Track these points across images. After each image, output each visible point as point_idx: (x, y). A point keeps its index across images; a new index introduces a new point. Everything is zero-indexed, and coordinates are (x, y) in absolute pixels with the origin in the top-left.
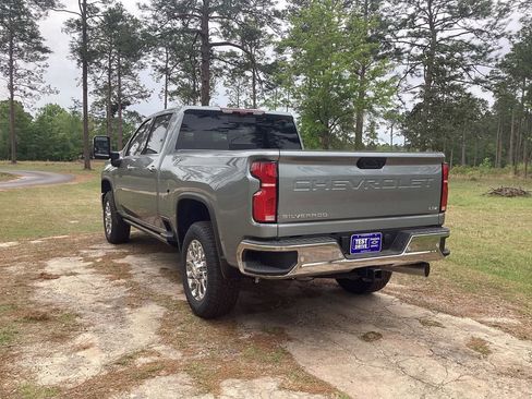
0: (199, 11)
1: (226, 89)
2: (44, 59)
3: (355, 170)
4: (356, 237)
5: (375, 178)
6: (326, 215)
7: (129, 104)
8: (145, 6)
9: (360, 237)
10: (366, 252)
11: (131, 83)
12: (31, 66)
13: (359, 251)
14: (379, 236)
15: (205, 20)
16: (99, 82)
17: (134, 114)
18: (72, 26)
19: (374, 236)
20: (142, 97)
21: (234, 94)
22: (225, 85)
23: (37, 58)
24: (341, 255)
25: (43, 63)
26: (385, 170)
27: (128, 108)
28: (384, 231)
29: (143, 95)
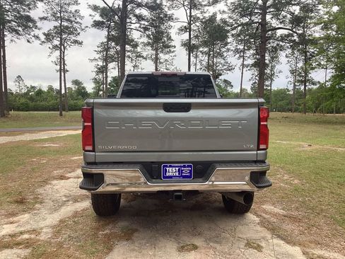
0: (260, 9)
1: (287, 59)
2: (174, 52)
3: (162, 113)
4: (167, 166)
5: (182, 120)
6: (135, 148)
7: (221, 75)
8: (224, 12)
9: (170, 166)
10: (178, 179)
11: (223, 61)
12: (167, 57)
13: (171, 177)
14: (190, 166)
15: (264, 15)
16: (203, 63)
17: (225, 81)
18: (182, 30)
19: (184, 167)
20: (229, 70)
21: (293, 62)
22: (287, 56)
23: (170, 52)
24: (143, 179)
25: (173, 54)
26: (192, 113)
27: (220, 77)
28: (196, 163)
29: (230, 69)
